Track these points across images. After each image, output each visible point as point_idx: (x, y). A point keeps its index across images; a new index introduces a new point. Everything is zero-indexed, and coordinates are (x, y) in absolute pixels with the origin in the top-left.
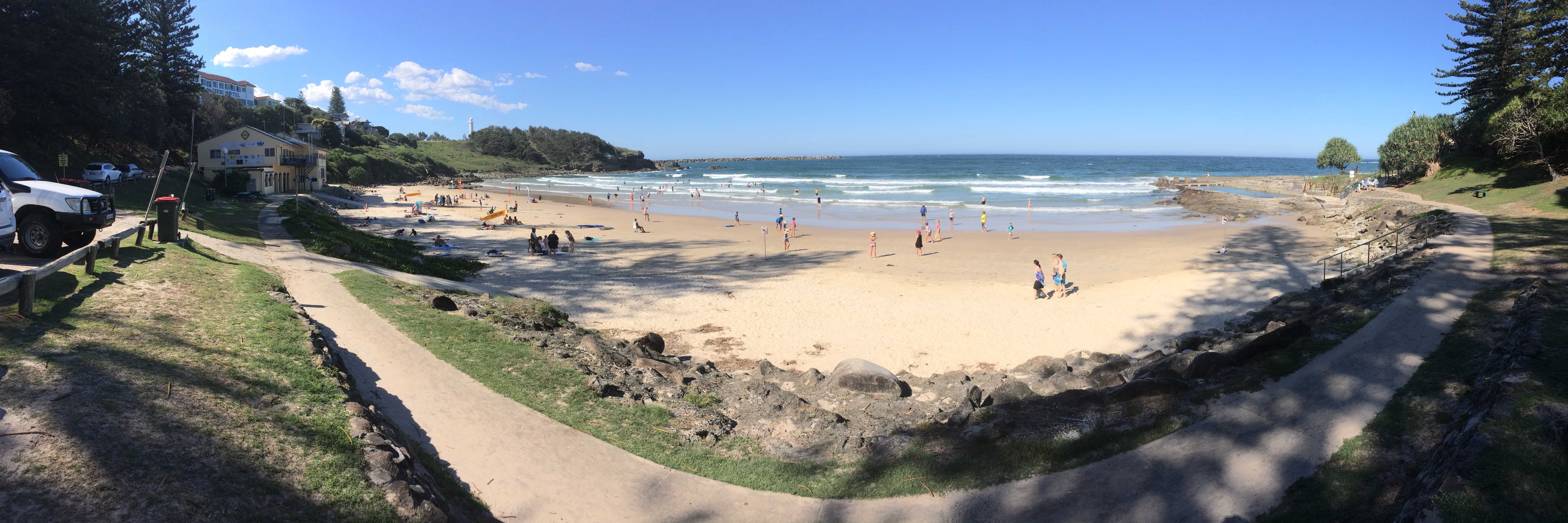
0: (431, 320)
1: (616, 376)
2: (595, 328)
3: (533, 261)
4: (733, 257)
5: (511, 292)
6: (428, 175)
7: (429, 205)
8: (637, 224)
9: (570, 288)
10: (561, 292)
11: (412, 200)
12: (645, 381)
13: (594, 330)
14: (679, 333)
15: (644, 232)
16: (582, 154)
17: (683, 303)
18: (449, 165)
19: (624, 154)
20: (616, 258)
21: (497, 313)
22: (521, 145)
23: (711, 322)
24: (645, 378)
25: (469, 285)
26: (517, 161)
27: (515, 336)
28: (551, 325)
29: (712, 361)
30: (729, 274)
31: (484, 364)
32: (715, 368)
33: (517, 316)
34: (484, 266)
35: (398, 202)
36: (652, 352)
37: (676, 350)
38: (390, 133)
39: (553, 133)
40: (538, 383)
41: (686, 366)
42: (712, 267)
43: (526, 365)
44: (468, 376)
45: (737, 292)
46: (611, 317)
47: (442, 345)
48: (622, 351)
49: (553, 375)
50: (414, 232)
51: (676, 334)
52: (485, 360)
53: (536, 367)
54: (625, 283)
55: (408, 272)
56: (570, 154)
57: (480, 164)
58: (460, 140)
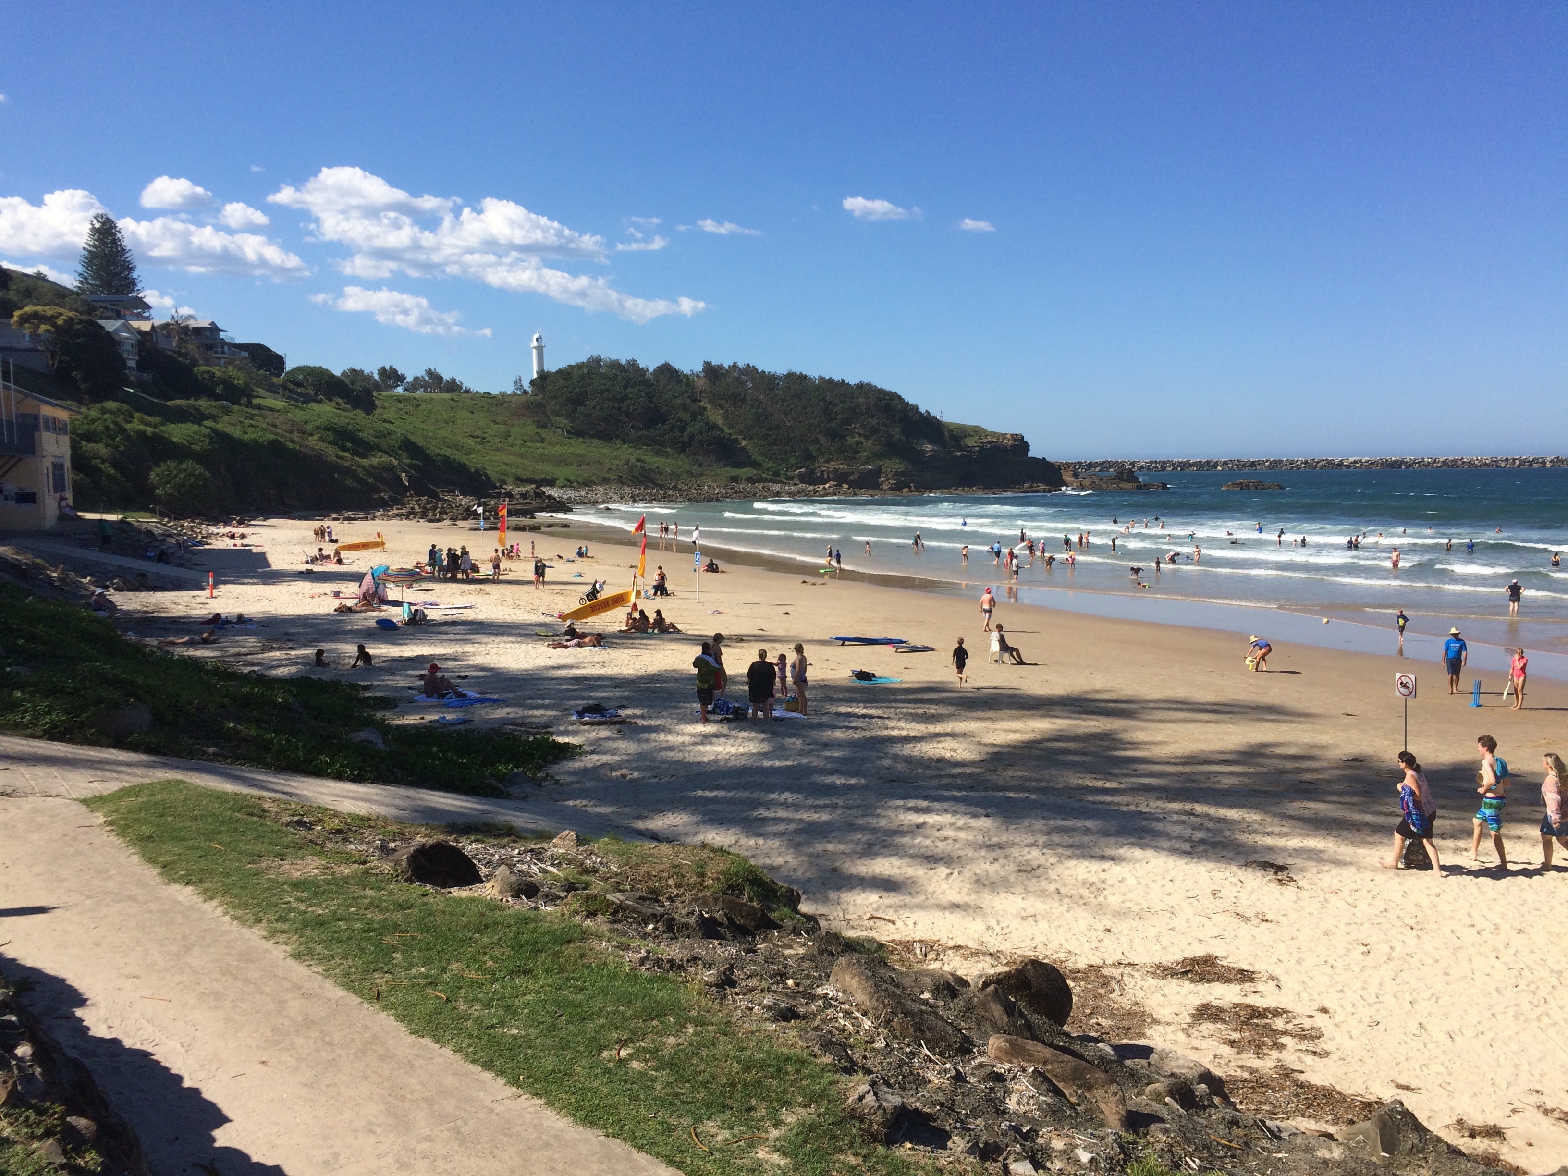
0: (399, 916)
1: (926, 1082)
2: (872, 934)
3: (706, 738)
4: (1293, 757)
5: (641, 825)
6: (407, 489)
7: (410, 577)
8: (1002, 640)
9: (806, 816)
10: (781, 827)
11: (356, 562)
12: (1011, 1104)
13: (872, 940)
14: (1116, 972)
15: (1021, 663)
16: (851, 440)
17: (1131, 881)
18: (474, 462)
19: (971, 442)
20: (937, 735)
21: (597, 886)
22: (681, 414)
23: (1216, 949)
24: (1014, 1098)
25: (523, 811)
26: (667, 456)
27: (643, 954)
28: (750, 924)
29: (1217, 1072)
30: (1275, 809)
31: (549, 1042)
32: (1225, 1098)
33: (654, 895)
34: (568, 752)
35: (316, 568)
36: (1037, 1019)
37: (1104, 1022)
38: (289, 366)
39: (768, 381)
40: (702, 1094)
41: (1134, 1077)
42: (1226, 782)
43: (671, 1040)
44: (501, 1081)
45: (1302, 870)
46: (920, 907)
47: (429, 990)
48: (948, 1010)
49: (747, 1068)
50: (363, 655)
51: (1106, 972)
52: (553, 1028)
53: (700, 1045)
54: (962, 808)
55: (339, 777)
56: (816, 441)
57: (562, 461)
58: (504, 395)
